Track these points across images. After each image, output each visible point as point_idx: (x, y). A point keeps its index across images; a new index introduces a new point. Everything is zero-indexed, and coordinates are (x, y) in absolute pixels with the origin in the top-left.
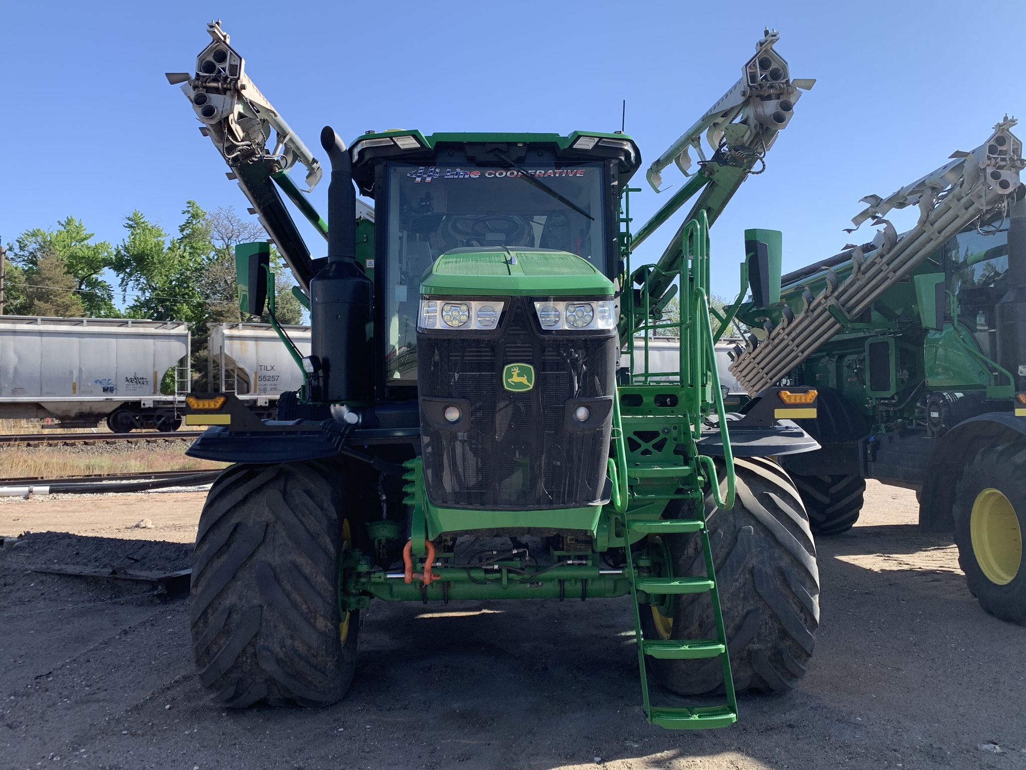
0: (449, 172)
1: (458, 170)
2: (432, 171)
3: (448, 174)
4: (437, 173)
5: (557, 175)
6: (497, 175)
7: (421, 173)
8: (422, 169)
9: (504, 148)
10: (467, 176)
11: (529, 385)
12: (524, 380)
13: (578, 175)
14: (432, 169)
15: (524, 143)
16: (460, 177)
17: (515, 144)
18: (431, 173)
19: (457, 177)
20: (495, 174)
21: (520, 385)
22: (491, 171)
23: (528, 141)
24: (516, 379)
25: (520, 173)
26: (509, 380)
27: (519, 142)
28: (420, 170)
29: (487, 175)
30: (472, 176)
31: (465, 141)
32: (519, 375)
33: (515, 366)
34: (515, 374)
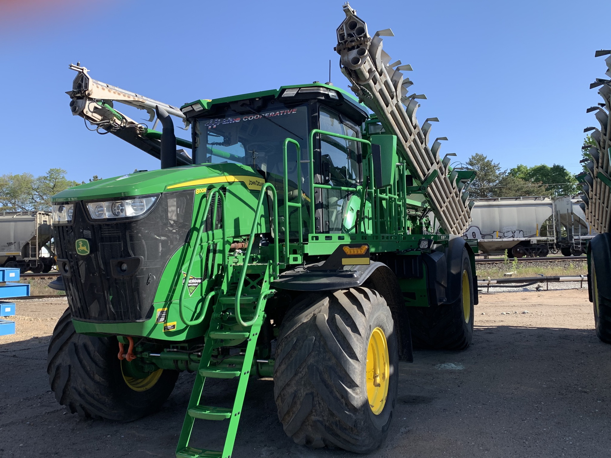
0: (225, 120)
1: (229, 119)
2: (216, 122)
3: (224, 122)
4: (219, 122)
5: (281, 114)
6: (249, 119)
7: (211, 123)
9: (248, 102)
10: (233, 122)
11: (87, 251)
12: (85, 248)
13: (293, 113)
14: (217, 120)
15: (260, 98)
16: (230, 122)
17: (254, 99)
18: (216, 123)
19: (228, 123)
20: (248, 118)
21: (83, 251)
22: (245, 117)
23: (261, 96)
24: (81, 248)
25: (261, 116)
26: (79, 249)
27: (257, 98)
28: (211, 121)
29: (244, 120)
30: (236, 121)
32: (83, 246)
33: (80, 241)
34: (81, 245)
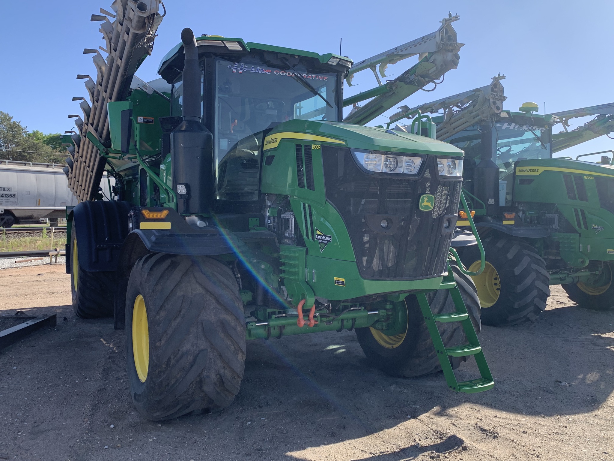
0: (253, 68)
1: (258, 67)
2: (242, 66)
3: (253, 69)
4: (246, 68)
5: (314, 78)
6: (281, 73)
7: (236, 66)
8: (237, 64)
9: (288, 57)
10: (264, 72)
11: (431, 207)
12: (429, 204)
13: (324, 80)
14: (243, 65)
15: (299, 56)
16: (260, 72)
17: (294, 55)
18: (242, 68)
19: (258, 72)
20: (280, 73)
21: (427, 207)
22: (277, 71)
23: (302, 55)
24: (426, 204)
25: (293, 74)
26: (422, 204)
27: (296, 55)
28: (236, 64)
29: (275, 73)
30: (267, 73)
31: (266, 49)
32: (427, 201)
33: (426, 196)
34: (425, 200)
